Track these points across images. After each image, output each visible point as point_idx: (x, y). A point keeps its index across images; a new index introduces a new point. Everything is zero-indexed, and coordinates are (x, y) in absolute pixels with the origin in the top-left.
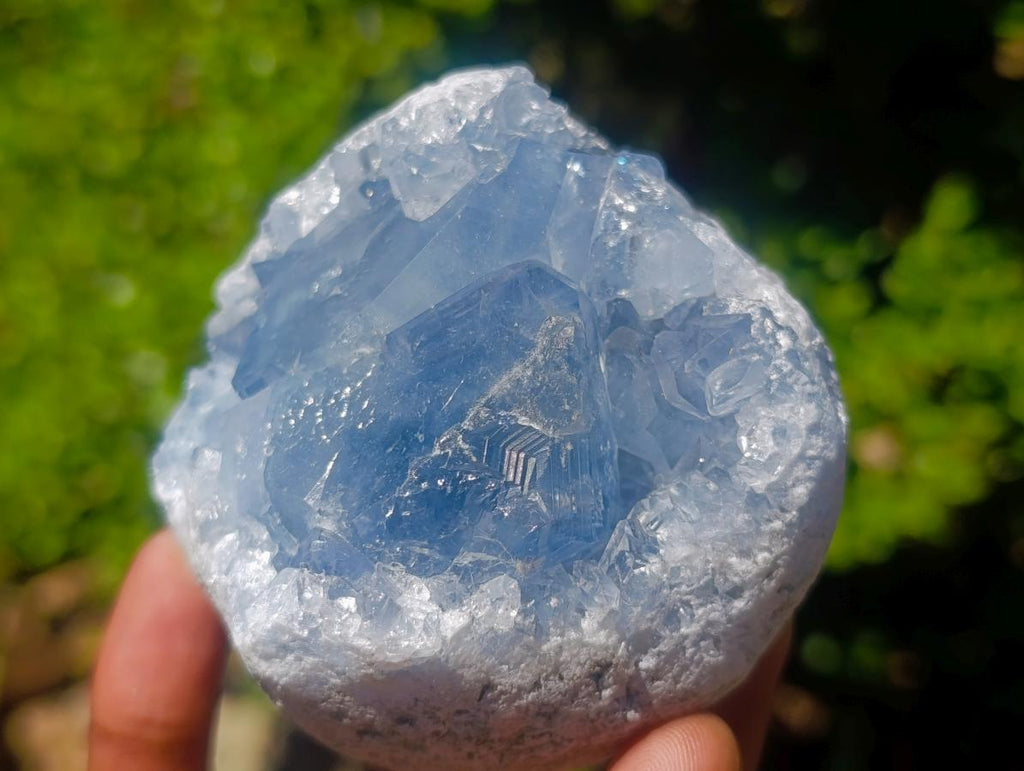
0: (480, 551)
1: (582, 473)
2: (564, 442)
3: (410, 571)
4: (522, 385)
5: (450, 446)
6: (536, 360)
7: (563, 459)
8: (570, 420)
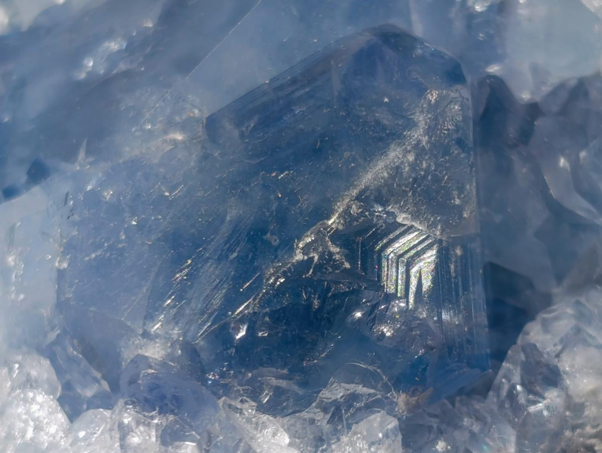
0: (353, 383)
1: (473, 284)
2: (454, 246)
3: (262, 409)
4: (402, 173)
5: (315, 250)
6: (419, 142)
7: (452, 267)
8: (461, 217)
